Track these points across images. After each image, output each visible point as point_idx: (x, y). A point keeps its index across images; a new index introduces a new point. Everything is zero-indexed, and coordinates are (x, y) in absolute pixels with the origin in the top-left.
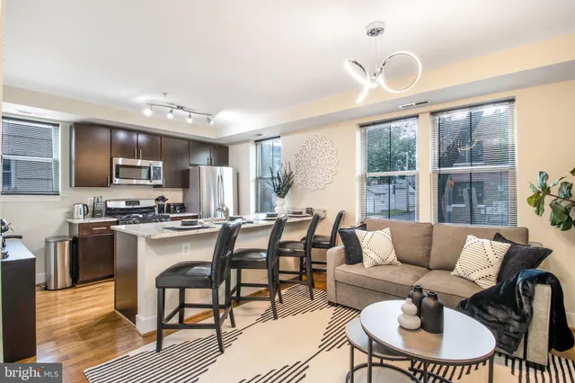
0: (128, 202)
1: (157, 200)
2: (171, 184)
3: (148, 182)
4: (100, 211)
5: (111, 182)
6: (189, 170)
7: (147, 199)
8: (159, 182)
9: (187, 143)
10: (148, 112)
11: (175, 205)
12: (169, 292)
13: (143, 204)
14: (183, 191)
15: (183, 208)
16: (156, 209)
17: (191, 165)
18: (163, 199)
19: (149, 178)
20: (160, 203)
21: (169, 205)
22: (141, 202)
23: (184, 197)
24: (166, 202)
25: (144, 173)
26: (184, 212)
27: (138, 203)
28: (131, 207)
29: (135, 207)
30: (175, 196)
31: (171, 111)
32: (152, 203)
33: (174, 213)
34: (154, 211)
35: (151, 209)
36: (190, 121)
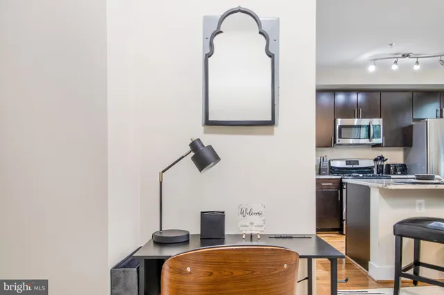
0: (348, 162)
1: (376, 160)
2: (390, 143)
3: (367, 141)
4: (325, 170)
5: (335, 142)
6: (412, 125)
7: (366, 159)
8: (379, 141)
9: (410, 94)
10: (372, 68)
11: (395, 167)
12: (405, 240)
13: (362, 164)
14: (405, 150)
15: (404, 169)
16: (375, 170)
17: (415, 120)
18: (381, 158)
19: (369, 137)
20: (379, 163)
21: (388, 166)
22: (360, 162)
23: (405, 157)
24: (385, 163)
25: (363, 132)
26: (407, 174)
27: (357, 162)
28: (351, 166)
29: (355, 166)
30: (395, 156)
31: (396, 62)
32: (371, 164)
33: (394, 174)
34: (372, 172)
35: (370, 169)
36: (417, 67)
